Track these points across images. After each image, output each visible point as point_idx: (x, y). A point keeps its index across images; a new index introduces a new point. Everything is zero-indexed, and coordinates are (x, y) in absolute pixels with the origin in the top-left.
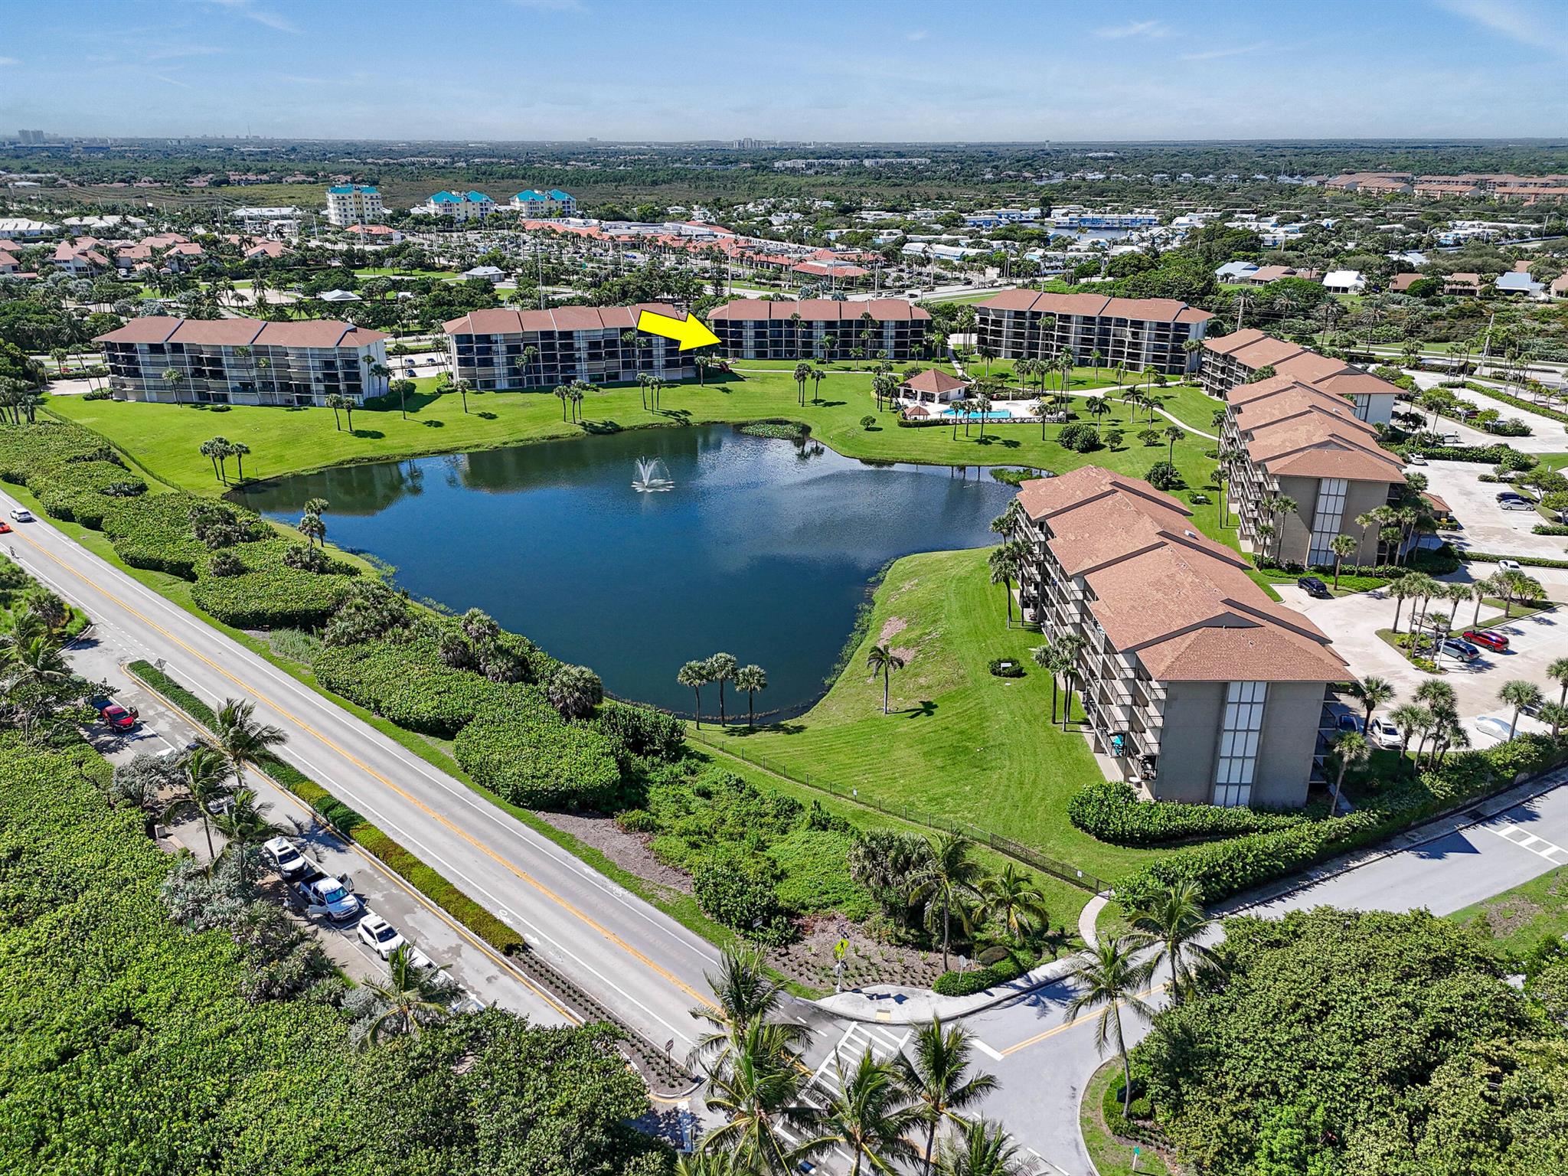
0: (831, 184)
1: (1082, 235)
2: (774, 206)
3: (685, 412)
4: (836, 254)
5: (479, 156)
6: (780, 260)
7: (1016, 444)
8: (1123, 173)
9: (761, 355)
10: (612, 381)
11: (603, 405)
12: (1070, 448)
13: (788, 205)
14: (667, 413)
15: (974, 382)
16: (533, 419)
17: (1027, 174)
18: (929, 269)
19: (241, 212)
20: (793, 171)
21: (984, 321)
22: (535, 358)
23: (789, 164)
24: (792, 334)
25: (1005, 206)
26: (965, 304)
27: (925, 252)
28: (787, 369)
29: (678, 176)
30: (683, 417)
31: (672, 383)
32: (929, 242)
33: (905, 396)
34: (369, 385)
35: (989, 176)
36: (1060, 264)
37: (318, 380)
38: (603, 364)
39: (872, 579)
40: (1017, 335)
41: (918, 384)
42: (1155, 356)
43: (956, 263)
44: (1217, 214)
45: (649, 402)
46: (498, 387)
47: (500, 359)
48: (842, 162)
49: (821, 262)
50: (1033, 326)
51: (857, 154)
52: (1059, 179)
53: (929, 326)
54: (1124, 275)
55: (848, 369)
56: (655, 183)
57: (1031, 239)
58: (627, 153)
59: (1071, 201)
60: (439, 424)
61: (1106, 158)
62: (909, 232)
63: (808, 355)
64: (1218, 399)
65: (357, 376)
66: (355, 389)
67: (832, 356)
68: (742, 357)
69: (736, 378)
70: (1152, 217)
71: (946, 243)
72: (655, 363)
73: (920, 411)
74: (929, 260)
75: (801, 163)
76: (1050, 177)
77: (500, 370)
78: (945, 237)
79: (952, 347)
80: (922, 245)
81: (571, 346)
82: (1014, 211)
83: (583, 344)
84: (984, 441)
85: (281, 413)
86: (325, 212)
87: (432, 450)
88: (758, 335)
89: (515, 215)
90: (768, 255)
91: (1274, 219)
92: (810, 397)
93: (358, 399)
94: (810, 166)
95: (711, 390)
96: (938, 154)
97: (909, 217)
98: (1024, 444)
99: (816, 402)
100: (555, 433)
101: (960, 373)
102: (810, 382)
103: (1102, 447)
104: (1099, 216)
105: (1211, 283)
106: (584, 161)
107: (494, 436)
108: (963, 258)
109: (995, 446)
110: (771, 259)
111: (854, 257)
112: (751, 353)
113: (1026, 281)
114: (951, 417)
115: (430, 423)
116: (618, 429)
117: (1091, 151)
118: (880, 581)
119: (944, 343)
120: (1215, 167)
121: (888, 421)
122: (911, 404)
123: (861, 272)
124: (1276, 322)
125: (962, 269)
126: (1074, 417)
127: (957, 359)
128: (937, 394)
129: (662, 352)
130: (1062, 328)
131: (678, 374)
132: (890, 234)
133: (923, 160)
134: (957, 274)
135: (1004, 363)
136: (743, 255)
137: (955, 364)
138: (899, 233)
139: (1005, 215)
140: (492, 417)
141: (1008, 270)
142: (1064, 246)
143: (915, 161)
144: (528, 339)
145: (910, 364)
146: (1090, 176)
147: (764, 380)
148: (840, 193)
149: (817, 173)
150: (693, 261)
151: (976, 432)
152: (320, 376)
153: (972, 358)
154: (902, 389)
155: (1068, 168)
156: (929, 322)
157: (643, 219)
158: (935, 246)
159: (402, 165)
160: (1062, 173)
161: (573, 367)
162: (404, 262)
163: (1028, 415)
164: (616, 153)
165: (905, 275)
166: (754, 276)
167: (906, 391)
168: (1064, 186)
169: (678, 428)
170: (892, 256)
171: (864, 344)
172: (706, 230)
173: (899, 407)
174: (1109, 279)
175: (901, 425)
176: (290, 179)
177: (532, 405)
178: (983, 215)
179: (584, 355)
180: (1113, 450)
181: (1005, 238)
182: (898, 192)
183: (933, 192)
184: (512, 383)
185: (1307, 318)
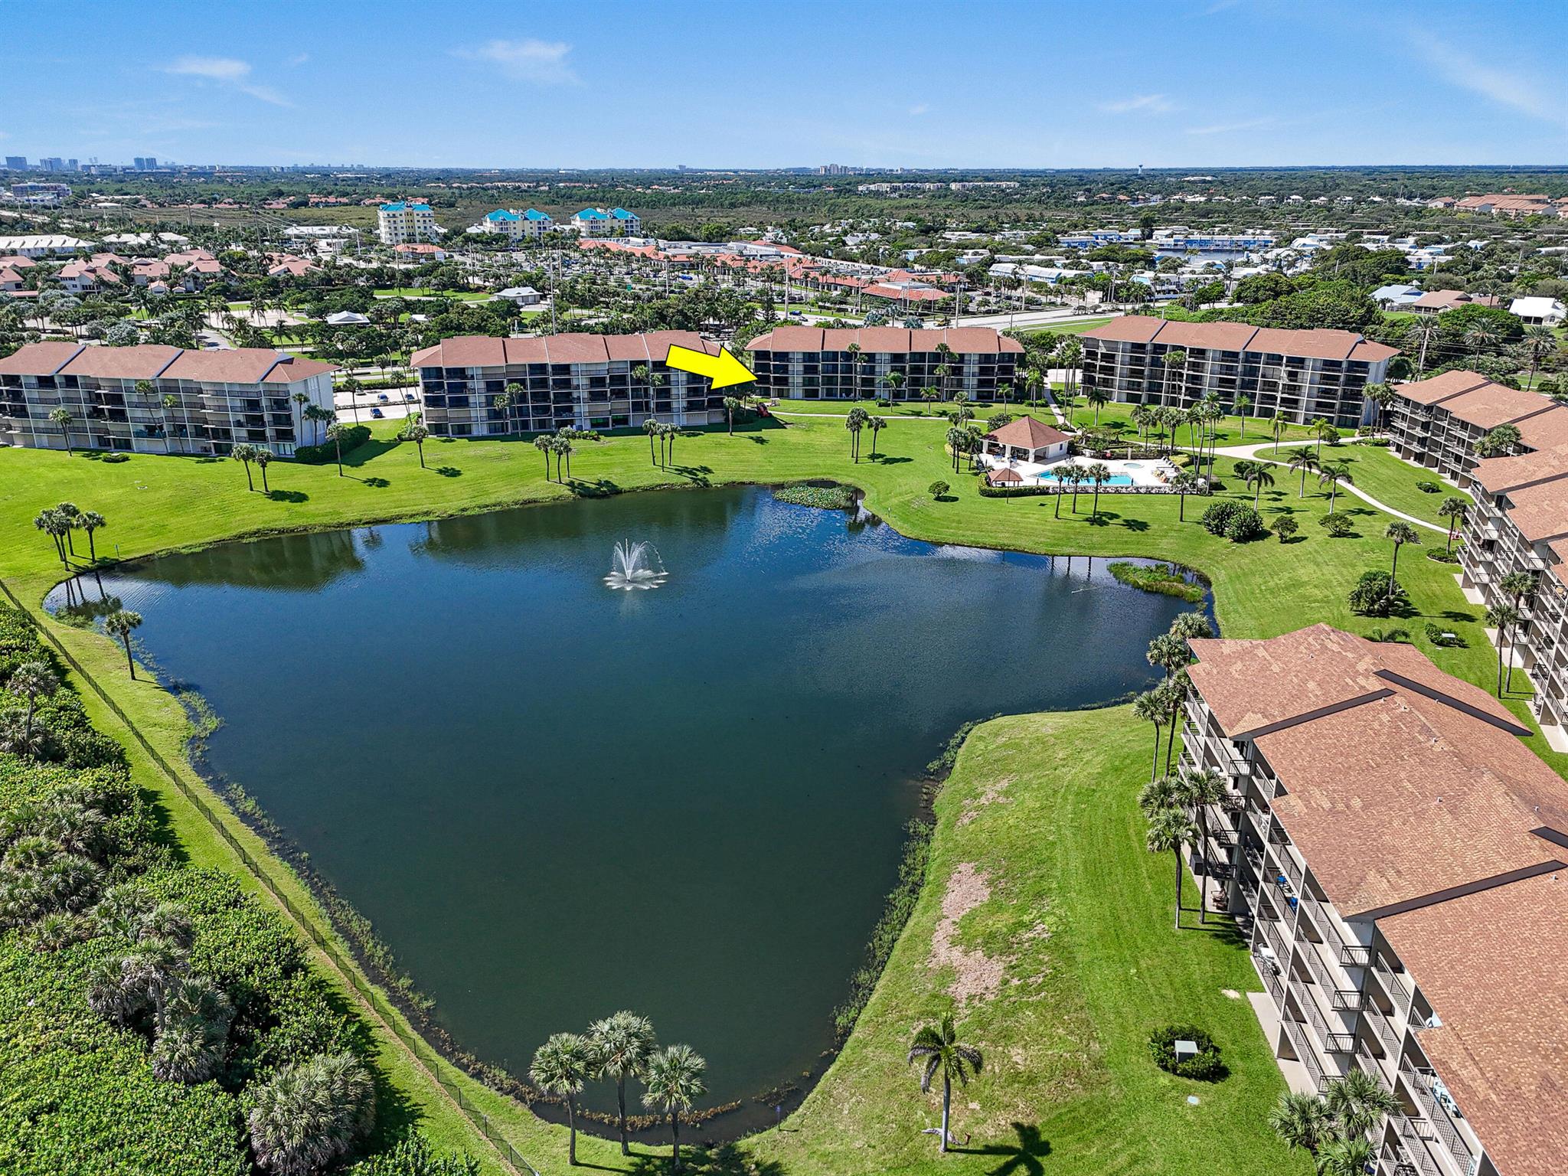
0: (915, 206)
1: (1193, 257)
2: (852, 227)
3: (706, 470)
4: (913, 276)
5: (565, 181)
6: (849, 282)
7: (1142, 526)
8: (1226, 195)
9: (811, 395)
10: (619, 426)
11: (601, 459)
12: (1221, 535)
13: (866, 225)
14: (682, 471)
15: (1079, 433)
16: (508, 476)
17: (1122, 197)
18: (1018, 292)
19: (292, 231)
20: (878, 194)
21: (1091, 354)
22: (523, 398)
23: (872, 187)
24: (849, 369)
25: (1102, 227)
26: (1066, 333)
27: (1015, 273)
28: (838, 412)
29: (757, 199)
30: (701, 475)
31: (692, 431)
32: (1020, 263)
33: (990, 452)
34: (304, 431)
35: (1081, 199)
36: (1174, 287)
37: (239, 424)
38: (608, 406)
39: (933, 766)
40: (1134, 373)
41: (1005, 437)
42: (1319, 404)
43: (1051, 285)
44: (1343, 236)
45: (658, 455)
46: (475, 433)
47: (477, 398)
48: (927, 185)
49: (896, 284)
50: (1155, 362)
51: (944, 177)
52: (1156, 201)
53: (1022, 360)
54: (1256, 301)
55: (918, 414)
56: (733, 205)
57: (1136, 260)
58: (712, 178)
59: (1174, 222)
60: (383, 483)
61: (1204, 182)
62: (998, 251)
63: (869, 395)
64: (1416, 465)
65: (288, 420)
66: (286, 435)
67: (898, 396)
68: (788, 397)
69: (776, 424)
70: (1269, 238)
71: (1039, 264)
72: (674, 405)
73: (1009, 474)
74: (1019, 283)
75: (885, 187)
76: (1146, 200)
77: (477, 412)
78: (1038, 257)
79: (1049, 386)
80: (1012, 266)
81: (567, 383)
82: (1112, 232)
83: (583, 381)
84: (1098, 520)
85: (188, 466)
86: (378, 232)
87: (365, 518)
88: (808, 370)
89: (576, 234)
90: (835, 276)
91: (1411, 240)
92: (865, 450)
93: (289, 448)
94: (895, 190)
95: (742, 439)
96: (1026, 178)
97: (997, 238)
98: (1154, 526)
99: (873, 457)
100: (532, 496)
101: (1061, 420)
102: (866, 432)
103: (1264, 535)
104: (1208, 237)
105: (1370, 310)
106: (667, 185)
107: (454, 499)
108: (1060, 280)
109: (1114, 527)
110: (839, 281)
111: (934, 279)
112: (799, 392)
113: (1137, 307)
114: (1052, 482)
115: (372, 482)
116: (615, 491)
117: (1187, 175)
118: (946, 770)
119: (1040, 383)
120: (1325, 190)
121: (966, 487)
122: (999, 464)
123: (940, 296)
124: (1460, 358)
125: (1058, 292)
126: (1218, 487)
127: (1057, 401)
128: (1032, 451)
129: (683, 391)
130: (1194, 366)
131: (702, 418)
132: (975, 254)
133: (1012, 184)
134: (1052, 298)
135: (1118, 408)
136: (807, 276)
137: (1054, 409)
138: (986, 253)
139: (1103, 236)
140: (455, 473)
141: (1113, 294)
142: (1174, 267)
143: (1004, 185)
144: (514, 375)
145: (997, 409)
146: (1190, 199)
147: (809, 427)
148: (924, 215)
149: (901, 196)
150: (753, 283)
151: (1086, 507)
152: (242, 419)
153: (1076, 401)
154: (986, 442)
155: (1167, 192)
156: (1022, 356)
157: (709, 239)
158: (1027, 267)
159: (485, 189)
160: (1159, 196)
161: (570, 409)
162: (434, 281)
163: (1156, 482)
164: (701, 179)
165: (992, 300)
166: (818, 300)
167: (990, 445)
168: (1165, 207)
169: (693, 490)
170: (977, 278)
171: (939, 381)
172: (773, 250)
173: (980, 468)
174: (1237, 305)
175: (987, 494)
176: (368, 202)
177: (510, 457)
178: (1078, 236)
179: (584, 394)
180: (1284, 540)
181: (1106, 259)
182: (985, 213)
183: (1022, 214)
184: (492, 429)
185: (1500, 354)
